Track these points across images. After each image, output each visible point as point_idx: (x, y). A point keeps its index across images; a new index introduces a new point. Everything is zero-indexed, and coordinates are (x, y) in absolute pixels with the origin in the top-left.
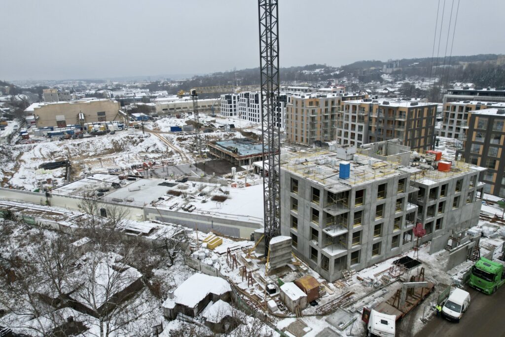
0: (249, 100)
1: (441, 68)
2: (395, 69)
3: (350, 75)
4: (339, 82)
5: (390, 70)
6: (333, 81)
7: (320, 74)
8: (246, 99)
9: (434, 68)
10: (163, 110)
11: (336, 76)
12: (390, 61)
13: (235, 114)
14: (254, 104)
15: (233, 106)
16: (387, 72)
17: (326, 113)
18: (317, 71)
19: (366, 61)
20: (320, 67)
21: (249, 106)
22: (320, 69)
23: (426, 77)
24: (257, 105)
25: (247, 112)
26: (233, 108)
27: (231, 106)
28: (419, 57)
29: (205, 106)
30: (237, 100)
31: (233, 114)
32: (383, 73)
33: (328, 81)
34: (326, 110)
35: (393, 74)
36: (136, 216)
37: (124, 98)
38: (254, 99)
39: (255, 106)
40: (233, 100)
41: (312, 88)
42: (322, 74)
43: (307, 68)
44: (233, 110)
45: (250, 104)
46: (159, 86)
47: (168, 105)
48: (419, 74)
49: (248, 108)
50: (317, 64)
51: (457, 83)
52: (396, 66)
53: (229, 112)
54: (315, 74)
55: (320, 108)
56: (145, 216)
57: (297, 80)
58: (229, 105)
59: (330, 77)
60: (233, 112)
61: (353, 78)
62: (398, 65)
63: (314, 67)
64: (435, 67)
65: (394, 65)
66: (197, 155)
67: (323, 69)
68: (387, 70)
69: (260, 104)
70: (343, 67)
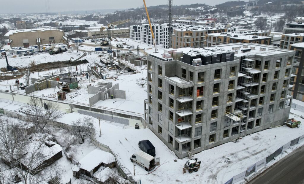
0: (148, 30)
1: (287, 6)
2: (254, 7)
3: (221, 11)
4: (214, 16)
5: (250, 8)
7: (200, 11)
8: (146, 29)
9: (282, 6)
10: (93, 35)
11: (212, 12)
13: (139, 39)
15: (138, 34)
16: (248, 9)
17: (197, 41)
18: (199, 8)
19: (234, 1)
20: (201, 5)
21: (148, 34)
22: (201, 7)
23: (276, 12)
25: (147, 38)
26: (138, 35)
27: (137, 34)
29: (120, 33)
30: (140, 29)
31: (138, 39)
32: (244, 10)
33: (206, 15)
34: (197, 39)
35: (252, 10)
36: (66, 109)
37: (68, 27)
38: (151, 30)
39: (152, 34)
40: (138, 30)
41: (193, 22)
42: (202, 10)
43: (192, 6)
44: (138, 36)
45: (149, 32)
46: (92, 17)
47: (95, 32)
48: (271, 11)
49: (148, 35)
50: (199, 3)
51: (297, 17)
53: (136, 38)
54: (198, 10)
55: (193, 38)
56: (72, 110)
57: (184, 14)
58: (135, 33)
59: (208, 12)
60: (138, 38)
61: (224, 13)
62: (256, 4)
63: (196, 5)
64: (283, 5)
65: (254, 4)
66: (109, 67)
67: (203, 7)
68: (248, 7)
69: (155, 33)
70: (217, 6)
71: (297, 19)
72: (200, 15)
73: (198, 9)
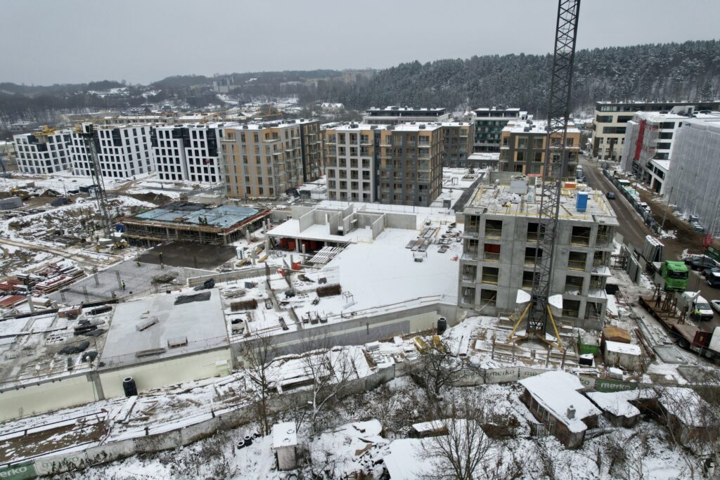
0: (97, 140)
1: (291, 86)
2: (232, 87)
3: (172, 96)
5: (225, 89)
6: (151, 106)
9: (283, 86)
11: (153, 99)
12: (217, 76)
13: (58, 169)
14: (113, 147)
16: (221, 91)
18: (114, 91)
19: (183, 75)
20: (115, 85)
22: (118, 89)
24: (119, 148)
26: (51, 159)
27: (47, 156)
28: (253, 71)
30: (63, 142)
31: (54, 169)
32: (217, 93)
33: (143, 107)
34: (287, 143)
35: (232, 94)
38: (111, 139)
39: (116, 150)
42: (126, 96)
43: (94, 86)
44: (52, 162)
45: (102, 147)
48: (266, 93)
49: (99, 155)
50: (110, 79)
51: (323, 104)
52: (231, 84)
53: (46, 167)
54: (116, 97)
55: (282, 142)
57: (89, 106)
58: (42, 153)
59: (143, 100)
60: (53, 166)
61: (179, 101)
62: (233, 81)
63: (106, 85)
64: (284, 84)
65: (228, 82)
67: (123, 89)
68: (221, 87)
69: (125, 146)
70: (156, 86)
71: (324, 106)
72: (129, 107)
73: (111, 92)
